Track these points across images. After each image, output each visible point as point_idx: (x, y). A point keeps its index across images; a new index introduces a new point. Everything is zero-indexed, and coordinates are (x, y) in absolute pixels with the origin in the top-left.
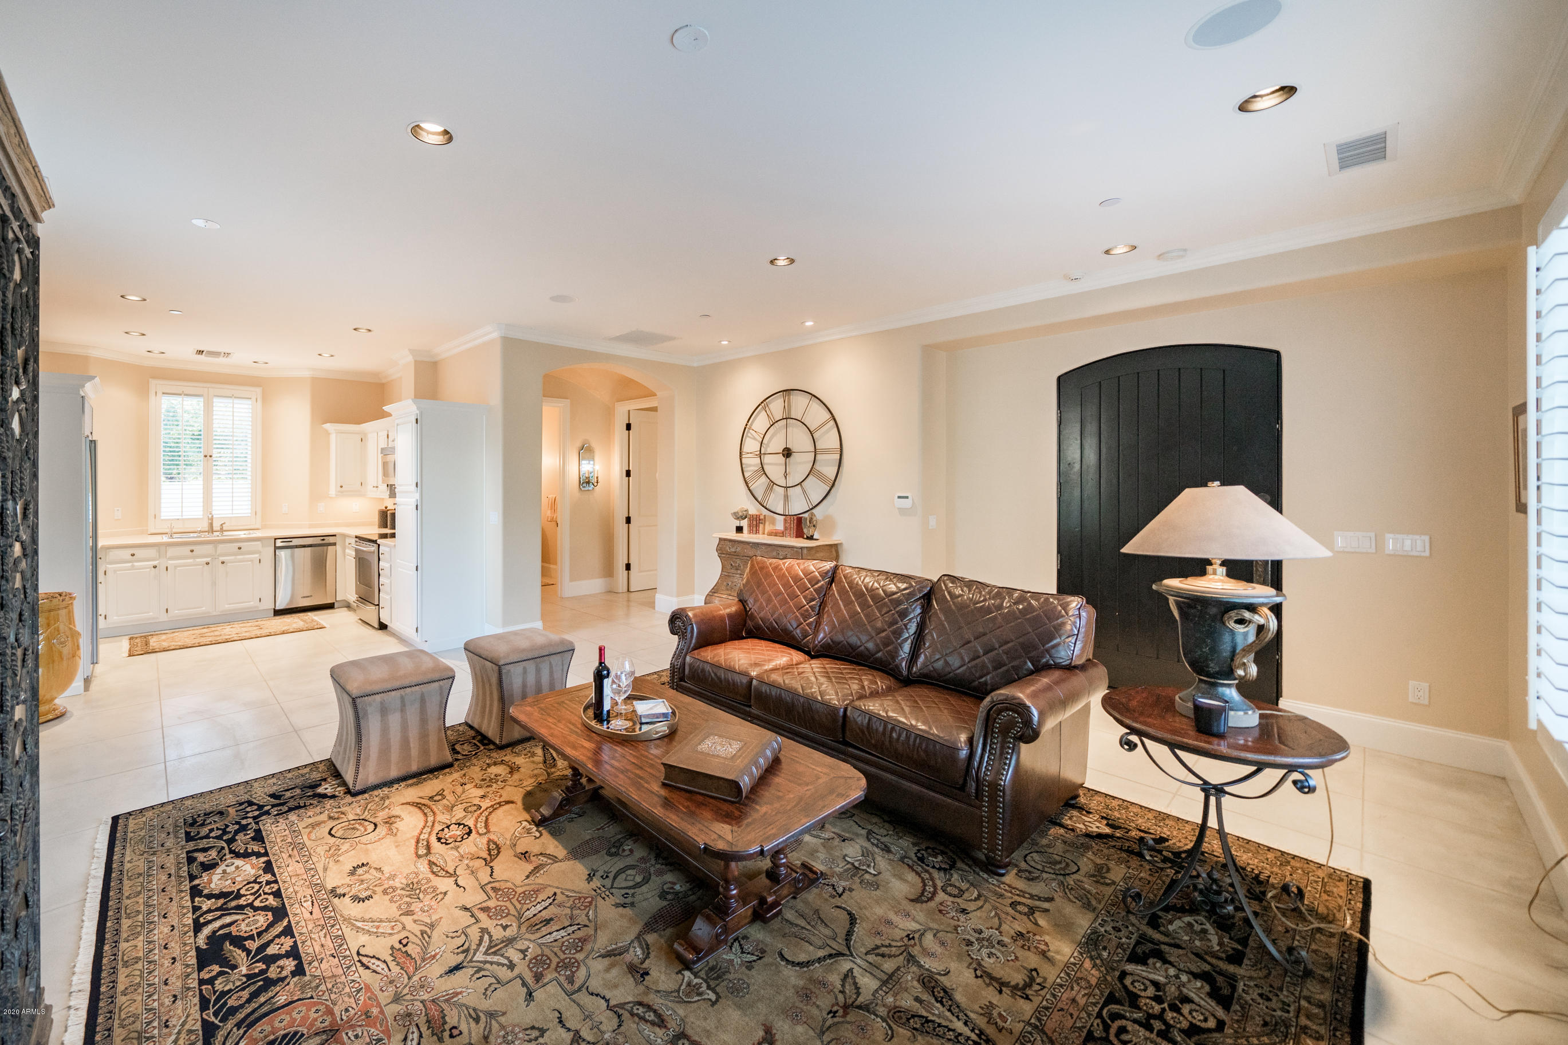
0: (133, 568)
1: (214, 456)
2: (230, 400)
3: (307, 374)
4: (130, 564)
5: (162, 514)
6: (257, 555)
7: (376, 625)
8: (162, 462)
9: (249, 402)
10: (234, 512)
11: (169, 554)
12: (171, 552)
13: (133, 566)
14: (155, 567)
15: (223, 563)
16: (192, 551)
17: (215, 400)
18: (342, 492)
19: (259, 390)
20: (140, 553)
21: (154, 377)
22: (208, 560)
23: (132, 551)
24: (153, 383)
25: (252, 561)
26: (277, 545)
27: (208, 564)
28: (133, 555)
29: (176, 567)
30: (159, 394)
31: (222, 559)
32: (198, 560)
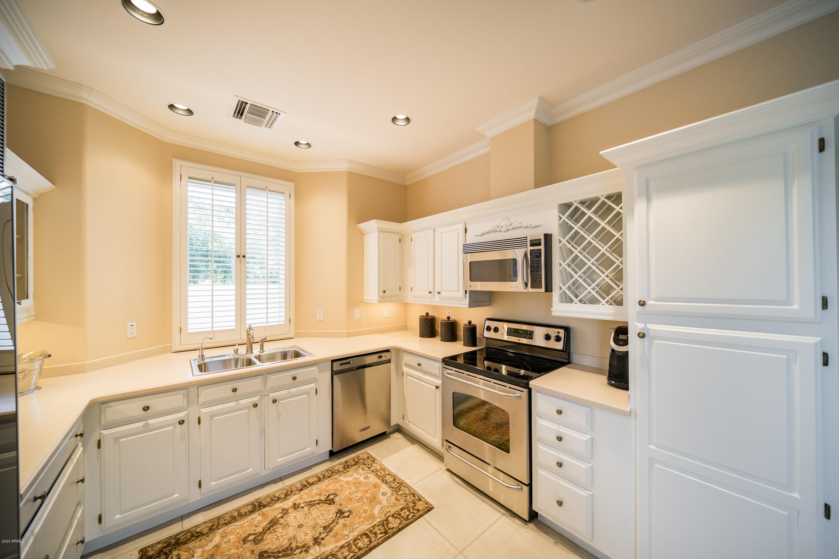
0: (147, 429)
1: (247, 256)
2: (264, 193)
3: (343, 167)
4: (141, 424)
5: (189, 327)
6: (313, 385)
7: (526, 517)
8: (189, 269)
9: (281, 197)
10: (269, 320)
11: (202, 399)
12: (206, 394)
13: (147, 426)
14: (181, 422)
15: (274, 401)
16: (235, 390)
17: (249, 191)
18: (384, 298)
19: (292, 185)
20: (155, 403)
21: (177, 158)
22: (255, 399)
23: (144, 402)
24: (177, 163)
25: (308, 393)
26: (335, 369)
27: (255, 406)
28: (146, 409)
29: (212, 417)
30: (185, 178)
31: (273, 395)
32: (242, 402)
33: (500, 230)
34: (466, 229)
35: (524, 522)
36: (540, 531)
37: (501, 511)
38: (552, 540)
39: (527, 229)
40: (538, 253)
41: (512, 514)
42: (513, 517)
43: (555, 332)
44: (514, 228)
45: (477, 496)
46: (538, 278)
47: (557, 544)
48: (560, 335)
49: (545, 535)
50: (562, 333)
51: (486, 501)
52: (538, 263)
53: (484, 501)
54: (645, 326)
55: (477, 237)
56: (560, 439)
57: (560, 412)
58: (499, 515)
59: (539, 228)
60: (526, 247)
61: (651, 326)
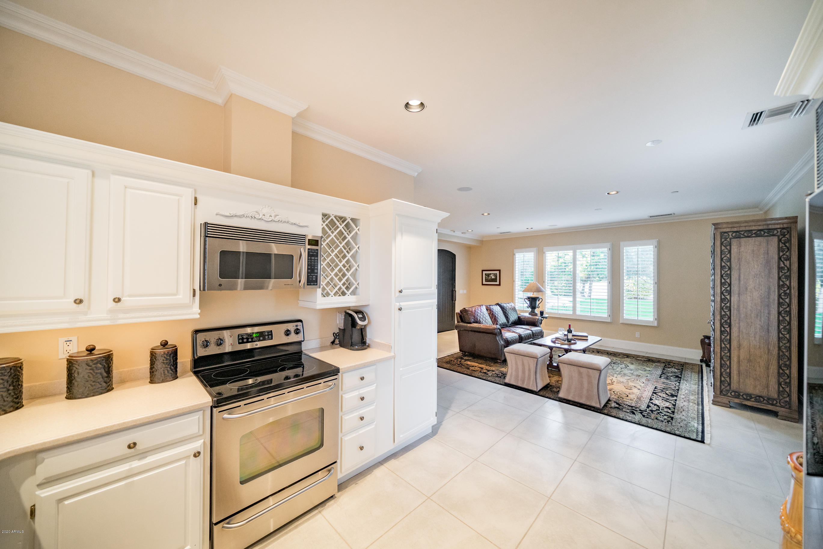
7: (336, 491)
33: (262, 218)
34: (196, 199)
35: (331, 499)
36: (344, 490)
37: (314, 514)
38: (354, 485)
39: (294, 226)
40: (315, 252)
41: (321, 505)
42: (325, 505)
43: (293, 326)
44: (282, 222)
45: (287, 533)
46: (314, 275)
47: (357, 483)
48: (299, 327)
49: (347, 489)
50: (300, 325)
51: (297, 525)
52: (315, 262)
53: (296, 527)
54: (400, 304)
55: (218, 216)
56: (362, 399)
57: (362, 379)
58: (319, 516)
59: (306, 228)
60: (304, 245)
61: (402, 304)
